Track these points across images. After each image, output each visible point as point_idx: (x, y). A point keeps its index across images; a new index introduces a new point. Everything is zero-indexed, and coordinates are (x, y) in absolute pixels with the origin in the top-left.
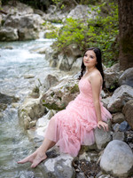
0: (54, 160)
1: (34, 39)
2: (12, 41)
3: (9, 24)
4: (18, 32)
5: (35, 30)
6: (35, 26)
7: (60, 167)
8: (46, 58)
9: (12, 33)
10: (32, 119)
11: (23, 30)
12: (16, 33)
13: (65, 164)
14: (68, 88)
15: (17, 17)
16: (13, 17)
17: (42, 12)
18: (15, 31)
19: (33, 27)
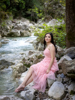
0: (26, 91)
1: (28, 36)
2: (17, 37)
3: (16, 28)
4: (21, 32)
5: (30, 31)
6: (30, 30)
7: (28, 95)
8: (33, 45)
9: (17, 32)
10: (19, 73)
11: (23, 31)
12: (19, 33)
13: (31, 93)
14: (36, 56)
15: (20, 24)
16: (18, 25)
17: (34, 23)
18: (19, 32)
19: (28, 30)
